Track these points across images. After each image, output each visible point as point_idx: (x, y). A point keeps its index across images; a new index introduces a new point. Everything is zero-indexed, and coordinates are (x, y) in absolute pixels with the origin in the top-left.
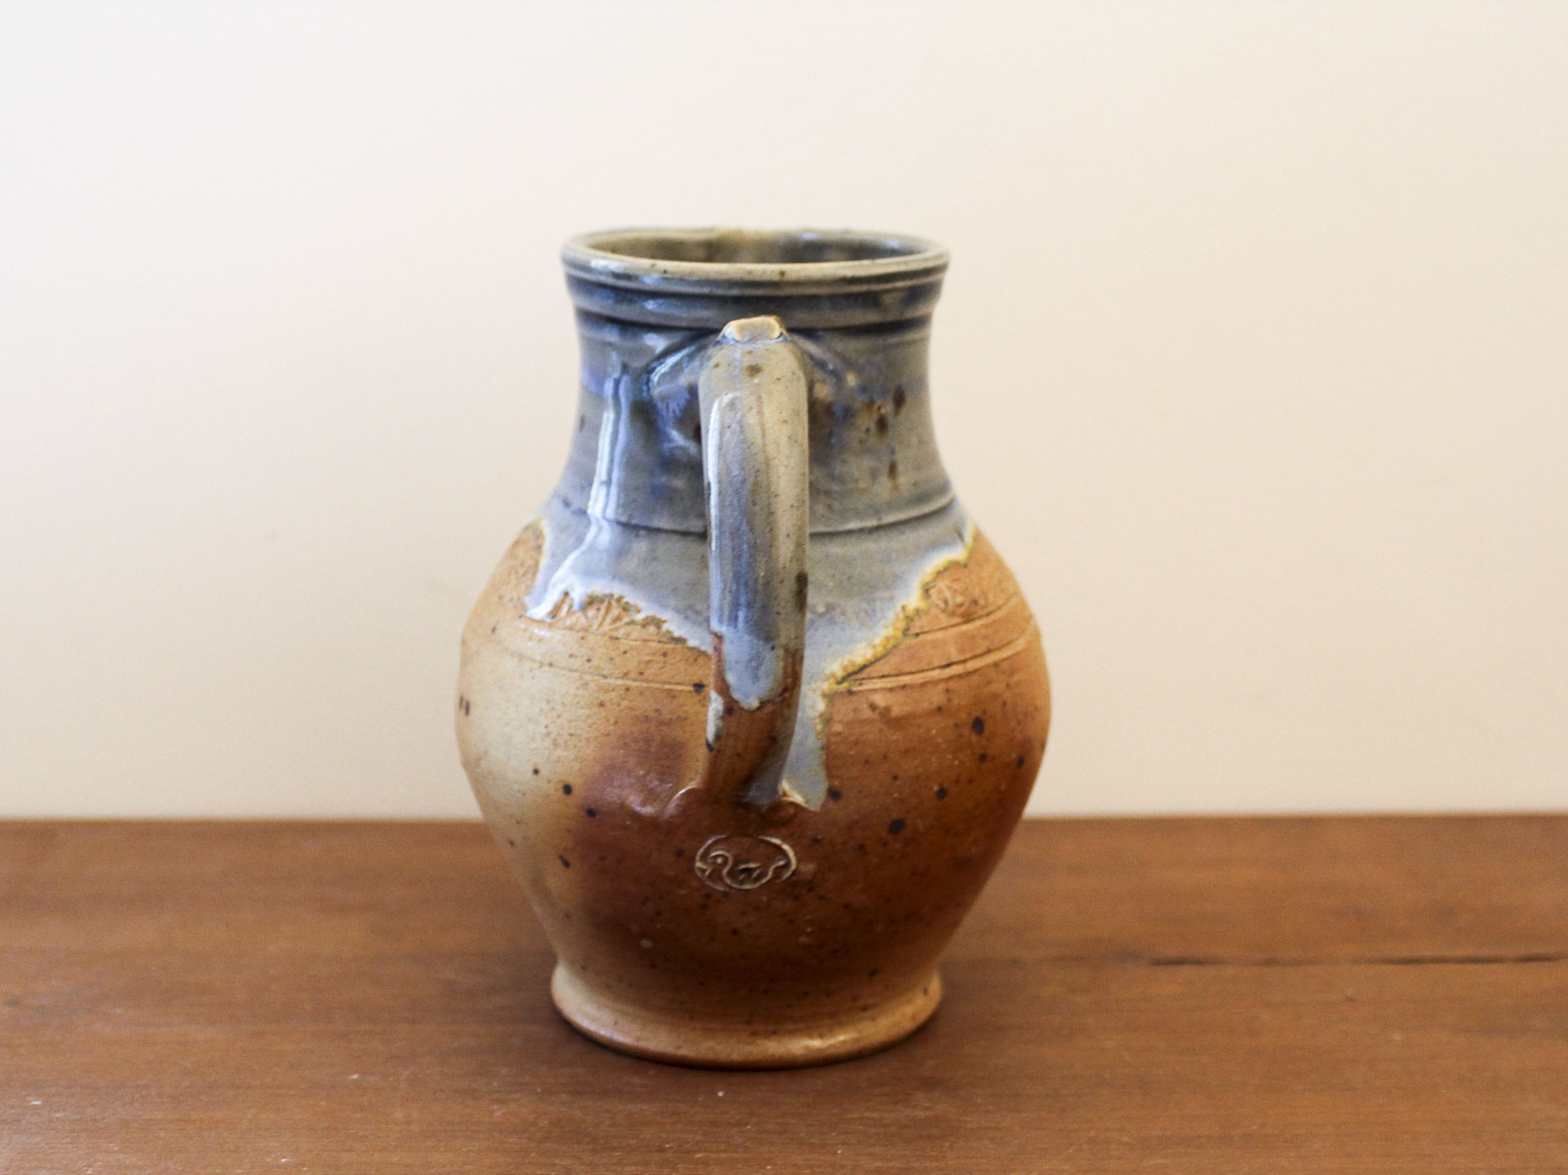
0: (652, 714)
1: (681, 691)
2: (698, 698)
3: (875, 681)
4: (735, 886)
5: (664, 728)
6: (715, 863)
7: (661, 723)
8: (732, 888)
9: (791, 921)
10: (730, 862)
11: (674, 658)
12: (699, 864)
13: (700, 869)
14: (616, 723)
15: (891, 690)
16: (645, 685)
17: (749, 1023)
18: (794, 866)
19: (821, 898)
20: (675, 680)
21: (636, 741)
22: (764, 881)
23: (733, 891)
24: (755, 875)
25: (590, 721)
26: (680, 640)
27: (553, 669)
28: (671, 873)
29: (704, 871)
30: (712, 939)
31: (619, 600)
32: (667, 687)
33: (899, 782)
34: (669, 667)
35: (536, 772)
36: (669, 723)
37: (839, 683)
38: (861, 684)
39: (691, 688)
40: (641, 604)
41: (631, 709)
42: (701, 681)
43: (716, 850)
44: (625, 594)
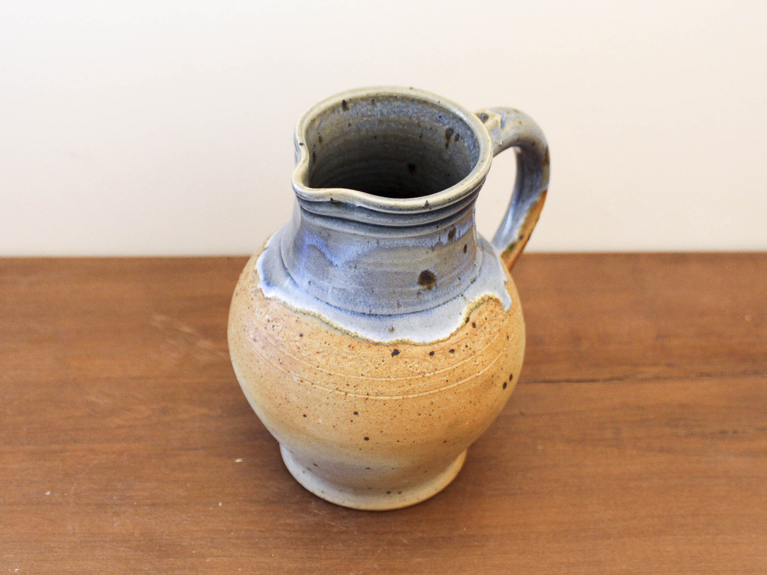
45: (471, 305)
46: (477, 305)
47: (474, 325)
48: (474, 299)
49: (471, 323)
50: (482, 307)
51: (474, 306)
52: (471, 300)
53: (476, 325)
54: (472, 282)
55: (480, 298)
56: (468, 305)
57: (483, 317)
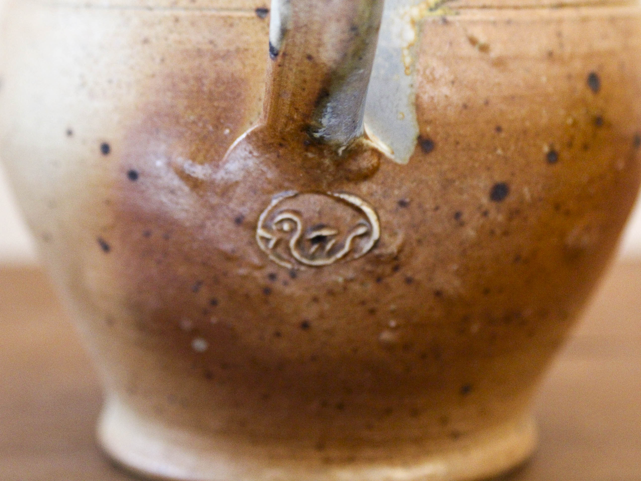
0: (206, 47)
1: (240, 18)
3: (475, 11)
4: (305, 261)
5: (219, 62)
6: (281, 230)
7: (216, 56)
8: (301, 263)
9: (372, 312)
10: (300, 227)
12: (260, 232)
13: (263, 238)
14: (163, 60)
15: (494, 23)
16: (197, 13)
17: (320, 447)
18: (376, 235)
19: (409, 281)
20: (233, 5)
21: (186, 80)
22: (340, 255)
23: (303, 268)
24: (329, 246)
25: (132, 62)
28: (227, 247)
29: (267, 240)
30: (278, 335)
32: (224, 13)
33: (503, 135)
35: (70, 133)
36: (226, 56)
37: (431, 10)
38: (457, 14)
39: (253, 14)
41: (180, 42)
42: (265, 5)
43: (281, 212)
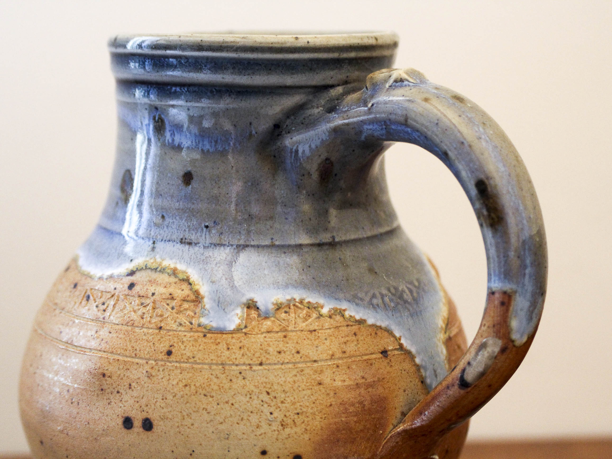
0: (360, 381)
1: (375, 359)
2: (387, 361)
5: (371, 389)
7: (368, 386)
11: (363, 335)
16: (349, 360)
20: (368, 352)
25: (313, 398)
26: (361, 322)
27: (264, 367)
31: (301, 302)
32: (365, 357)
34: (361, 343)
36: (373, 385)
37: (445, 333)
39: (381, 355)
40: (321, 301)
42: (385, 348)
44: (304, 296)
45: (152, 261)
46: (158, 270)
47: (131, 286)
48: (163, 260)
49: (131, 282)
50: (164, 278)
51: (154, 266)
52: (158, 257)
53: (133, 289)
54: (182, 241)
55: (172, 266)
56: (148, 259)
57: (152, 289)
